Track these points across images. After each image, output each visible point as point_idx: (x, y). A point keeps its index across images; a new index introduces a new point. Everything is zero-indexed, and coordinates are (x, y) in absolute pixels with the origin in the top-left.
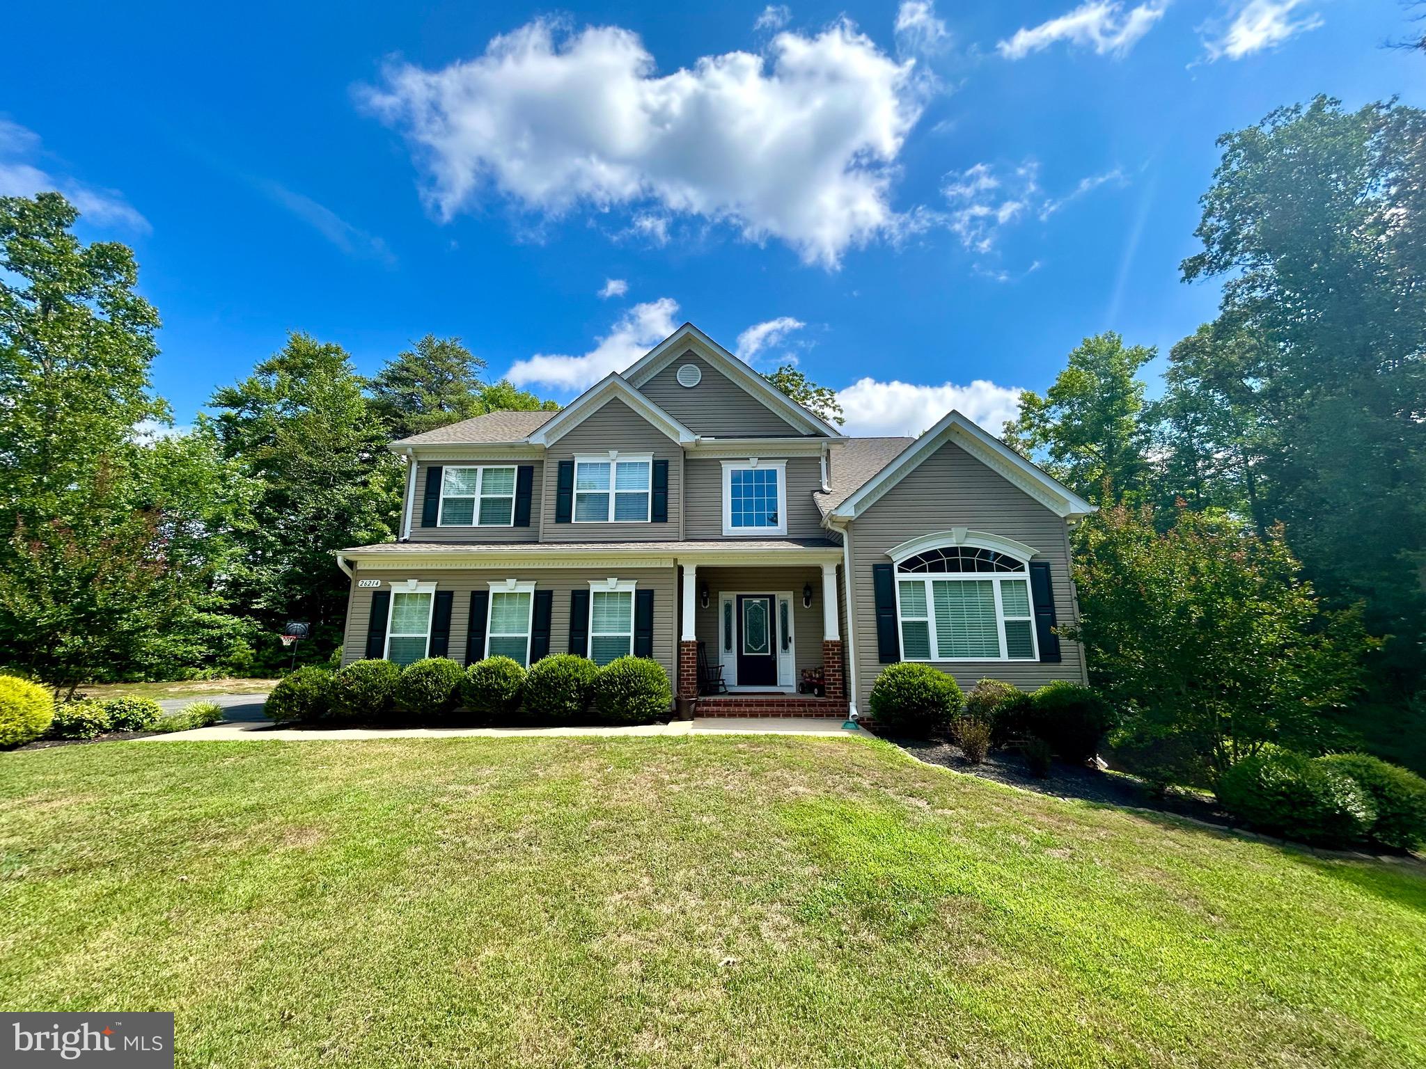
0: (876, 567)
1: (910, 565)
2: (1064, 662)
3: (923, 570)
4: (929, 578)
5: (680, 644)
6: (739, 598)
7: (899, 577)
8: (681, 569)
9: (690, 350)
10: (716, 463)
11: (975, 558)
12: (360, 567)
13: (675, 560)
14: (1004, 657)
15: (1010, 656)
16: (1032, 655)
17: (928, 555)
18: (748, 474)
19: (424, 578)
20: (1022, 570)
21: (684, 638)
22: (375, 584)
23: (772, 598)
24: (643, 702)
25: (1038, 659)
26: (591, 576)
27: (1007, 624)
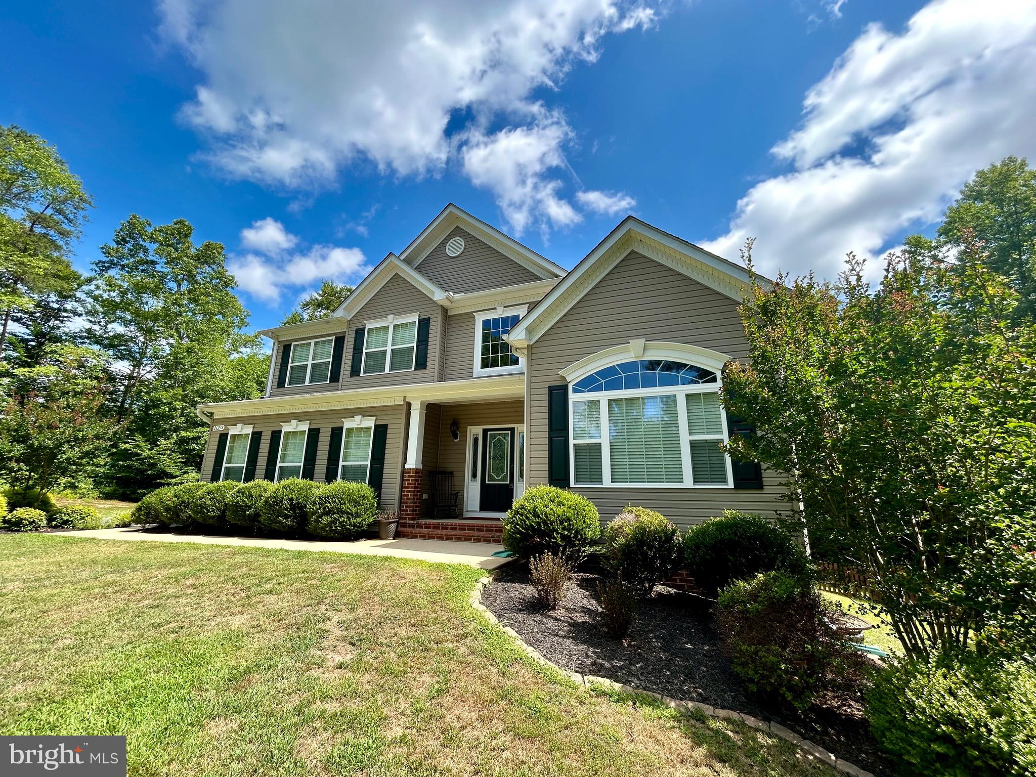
0: (551, 389)
1: (587, 384)
2: (767, 489)
3: (598, 389)
4: (603, 397)
5: (404, 471)
6: (485, 431)
7: (572, 397)
8: (409, 405)
9: (457, 227)
10: (471, 316)
11: (657, 372)
12: (215, 417)
13: (405, 397)
14: (688, 482)
15: (696, 481)
16: (724, 481)
17: (603, 373)
18: (496, 321)
19: (247, 422)
20: (714, 380)
21: (407, 466)
22: (220, 428)
23: (512, 430)
24: (334, 521)
25: (731, 485)
26: (345, 415)
27: (694, 445)
